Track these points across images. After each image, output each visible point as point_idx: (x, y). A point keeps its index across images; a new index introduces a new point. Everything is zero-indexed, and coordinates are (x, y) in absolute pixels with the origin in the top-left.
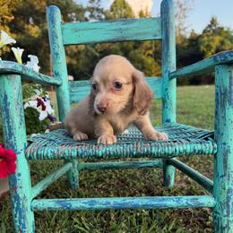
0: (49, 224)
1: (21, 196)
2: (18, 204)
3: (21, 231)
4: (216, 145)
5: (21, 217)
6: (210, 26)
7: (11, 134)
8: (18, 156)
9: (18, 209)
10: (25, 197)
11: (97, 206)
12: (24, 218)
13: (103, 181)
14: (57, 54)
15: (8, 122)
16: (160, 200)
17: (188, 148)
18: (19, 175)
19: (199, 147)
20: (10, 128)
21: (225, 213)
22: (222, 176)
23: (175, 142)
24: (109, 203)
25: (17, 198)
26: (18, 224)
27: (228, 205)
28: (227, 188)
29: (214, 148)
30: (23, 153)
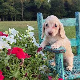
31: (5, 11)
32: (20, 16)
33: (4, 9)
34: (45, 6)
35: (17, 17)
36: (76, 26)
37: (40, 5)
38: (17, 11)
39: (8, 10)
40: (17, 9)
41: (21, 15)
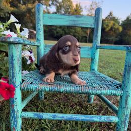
0: (28, 122)
1: (16, 110)
2: (14, 114)
3: (14, 129)
4: (122, 92)
5: (15, 121)
6: (109, 16)
7: (13, 77)
8: (16, 89)
9: (13, 117)
10: (18, 111)
11: (57, 118)
12: (17, 121)
13: (56, 95)
14: (39, 29)
15: (13, 70)
16: (91, 118)
17: (109, 92)
18: (16, 99)
19: (114, 92)
20: (13, 73)
21: (123, 127)
22: (124, 108)
23: (101, 87)
24: (64, 117)
25: (14, 111)
26: (13, 125)
27: (125, 123)
28: (126, 114)
29: (121, 94)
30: (19, 87)
31: (71, 31)
32: (84, 38)
33: (71, 30)
34: (115, 29)
35: (82, 39)
36: (94, 28)
37: (109, 28)
38: (83, 33)
39: (74, 31)
40: (83, 31)
41: (87, 37)
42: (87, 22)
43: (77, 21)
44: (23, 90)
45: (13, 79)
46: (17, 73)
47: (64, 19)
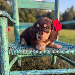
1: (6, 70)
15: (1, 38)
18: (5, 61)
20: (2, 41)
30: (7, 52)
42: (50, 6)
43: (43, 5)
44: (10, 54)
45: (2, 45)
46: (5, 41)
47: (33, 3)
